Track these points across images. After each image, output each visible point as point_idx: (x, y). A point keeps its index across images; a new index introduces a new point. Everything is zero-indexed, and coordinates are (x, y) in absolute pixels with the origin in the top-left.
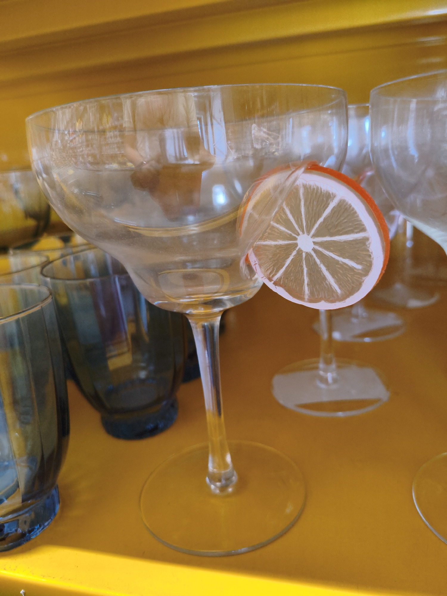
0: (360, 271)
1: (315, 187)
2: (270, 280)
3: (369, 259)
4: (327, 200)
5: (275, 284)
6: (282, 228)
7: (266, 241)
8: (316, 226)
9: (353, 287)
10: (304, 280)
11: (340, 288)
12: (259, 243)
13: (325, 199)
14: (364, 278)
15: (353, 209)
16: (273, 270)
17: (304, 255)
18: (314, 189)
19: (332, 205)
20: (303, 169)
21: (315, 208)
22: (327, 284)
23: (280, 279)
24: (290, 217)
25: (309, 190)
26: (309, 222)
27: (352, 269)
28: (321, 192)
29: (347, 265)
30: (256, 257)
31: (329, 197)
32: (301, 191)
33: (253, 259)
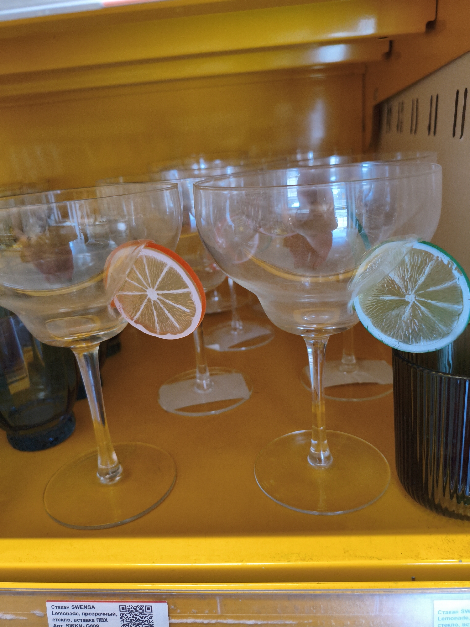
0: (189, 313)
1: (153, 258)
2: (132, 319)
3: (192, 305)
4: (162, 267)
5: (136, 322)
6: (136, 284)
7: (126, 292)
8: (158, 283)
9: (186, 324)
10: (155, 320)
11: (179, 325)
12: (121, 293)
13: (160, 266)
14: (192, 318)
15: (179, 274)
16: (133, 313)
17: (152, 302)
18: (152, 259)
19: (165, 270)
20: (143, 246)
21: (155, 272)
22: (170, 322)
23: (138, 319)
24: (140, 276)
25: (149, 259)
26: (152, 280)
27: (184, 312)
28: (157, 261)
29: (181, 309)
30: (120, 303)
31: (163, 265)
32: (145, 260)
33: (118, 305)
